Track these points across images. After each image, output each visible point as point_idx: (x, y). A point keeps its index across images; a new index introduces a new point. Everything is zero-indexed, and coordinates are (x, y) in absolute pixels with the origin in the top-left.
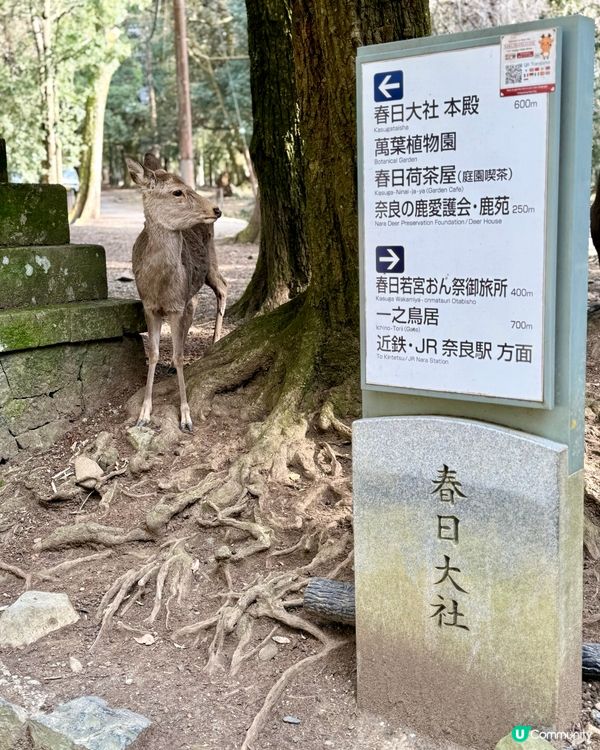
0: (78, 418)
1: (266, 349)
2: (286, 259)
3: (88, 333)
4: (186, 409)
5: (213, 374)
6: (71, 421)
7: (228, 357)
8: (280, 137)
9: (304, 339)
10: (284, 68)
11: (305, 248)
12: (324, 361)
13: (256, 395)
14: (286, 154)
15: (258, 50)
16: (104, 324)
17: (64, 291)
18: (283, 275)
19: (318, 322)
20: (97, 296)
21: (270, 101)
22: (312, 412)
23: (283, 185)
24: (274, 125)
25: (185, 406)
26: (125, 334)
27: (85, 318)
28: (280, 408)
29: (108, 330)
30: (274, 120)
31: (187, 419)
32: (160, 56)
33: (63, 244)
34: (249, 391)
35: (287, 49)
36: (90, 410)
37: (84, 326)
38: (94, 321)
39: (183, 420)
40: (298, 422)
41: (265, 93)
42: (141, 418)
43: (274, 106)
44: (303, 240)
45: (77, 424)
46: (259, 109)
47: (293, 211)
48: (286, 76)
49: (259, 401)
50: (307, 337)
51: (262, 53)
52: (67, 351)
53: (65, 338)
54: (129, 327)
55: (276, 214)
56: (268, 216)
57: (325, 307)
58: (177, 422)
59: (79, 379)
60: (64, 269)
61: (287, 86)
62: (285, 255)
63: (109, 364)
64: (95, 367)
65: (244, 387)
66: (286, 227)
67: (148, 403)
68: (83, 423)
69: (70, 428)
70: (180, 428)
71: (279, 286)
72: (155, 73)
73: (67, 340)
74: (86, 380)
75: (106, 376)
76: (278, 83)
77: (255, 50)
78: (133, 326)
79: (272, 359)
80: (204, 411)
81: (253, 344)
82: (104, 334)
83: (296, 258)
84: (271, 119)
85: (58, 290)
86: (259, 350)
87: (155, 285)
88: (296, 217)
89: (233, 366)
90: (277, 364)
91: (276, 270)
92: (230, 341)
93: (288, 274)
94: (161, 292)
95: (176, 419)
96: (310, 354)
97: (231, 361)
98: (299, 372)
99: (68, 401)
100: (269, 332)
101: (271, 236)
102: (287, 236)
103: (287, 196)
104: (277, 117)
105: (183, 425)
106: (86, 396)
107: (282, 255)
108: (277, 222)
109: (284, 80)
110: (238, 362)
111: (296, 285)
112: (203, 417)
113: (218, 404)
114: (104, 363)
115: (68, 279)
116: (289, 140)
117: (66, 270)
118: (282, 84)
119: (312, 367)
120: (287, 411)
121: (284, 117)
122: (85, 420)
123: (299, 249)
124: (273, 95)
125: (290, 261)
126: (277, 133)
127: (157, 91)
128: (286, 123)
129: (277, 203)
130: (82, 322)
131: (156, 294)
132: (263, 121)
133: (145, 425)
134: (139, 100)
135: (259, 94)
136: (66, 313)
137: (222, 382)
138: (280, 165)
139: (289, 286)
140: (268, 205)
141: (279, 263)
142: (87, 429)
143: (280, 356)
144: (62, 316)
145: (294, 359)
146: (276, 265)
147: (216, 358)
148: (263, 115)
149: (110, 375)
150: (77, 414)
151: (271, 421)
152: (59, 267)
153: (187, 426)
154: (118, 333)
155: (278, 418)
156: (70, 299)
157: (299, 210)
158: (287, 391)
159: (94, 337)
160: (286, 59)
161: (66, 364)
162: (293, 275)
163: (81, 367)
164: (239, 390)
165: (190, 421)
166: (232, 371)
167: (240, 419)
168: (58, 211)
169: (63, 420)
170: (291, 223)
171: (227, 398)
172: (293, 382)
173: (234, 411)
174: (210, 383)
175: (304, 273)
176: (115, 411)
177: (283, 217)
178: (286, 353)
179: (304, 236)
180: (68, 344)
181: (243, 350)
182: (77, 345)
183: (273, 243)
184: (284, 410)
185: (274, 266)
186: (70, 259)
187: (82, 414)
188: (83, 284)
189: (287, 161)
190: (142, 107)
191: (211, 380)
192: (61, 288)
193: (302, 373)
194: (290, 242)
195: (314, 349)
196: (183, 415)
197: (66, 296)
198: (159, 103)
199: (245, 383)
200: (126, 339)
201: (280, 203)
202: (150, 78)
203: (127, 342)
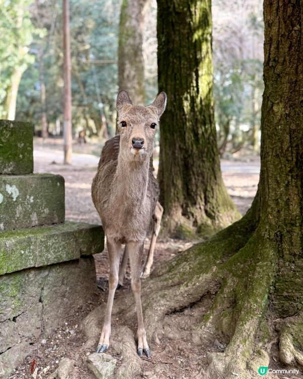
0: (38, 340)
1: (215, 275)
2: (180, 186)
3: (51, 257)
4: (143, 334)
5: (163, 296)
6: (31, 344)
7: (176, 280)
8: (179, 97)
9: (258, 269)
10: (185, 46)
11: (195, 179)
12: (276, 290)
13: (203, 318)
14: (183, 109)
15: (165, 33)
16: (65, 248)
17: (29, 217)
18: (178, 198)
19: (271, 253)
20: (56, 220)
21: (173, 70)
22: (269, 342)
23: (180, 132)
24: (175, 88)
25: (142, 331)
26: (82, 257)
27: (50, 243)
28: (241, 338)
29: (68, 253)
30: (175, 85)
31: (144, 344)
32: (49, 66)
33: (29, 174)
34: (196, 312)
35: (188, 33)
36: (48, 331)
37: (48, 251)
38: (57, 246)
39: (140, 346)
40: (259, 353)
41: (169, 65)
42: (101, 343)
43: (176, 74)
44: (193, 172)
45: (37, 346)
46: (163, 77)
47: (186, 151)
48: (186, 52)
49: (208, 324)
50: (261, 267)
51: (168, 36)
52: (31, 275)
53: (31, 264)
54: (85, 250)
55: (174, 153)
56: (166, 154)
57: (279, 239)
58: (135, 347)
59: (40, 301)
60: (30, 196)
61: (187, 60)
62: (179, 183)
63: (67, 285)
64: (55, 288)
65: (191, 307)
66: (181, 163)
67: (108, 328)
68: (42, 345)
69: (31, 350)
70: (138, 353)
71: (175, 207)
72: (45, 74)
73: (32, 266)
74: (45, 301)
75: (64, 296)
76: (180, 58)
77: (163, 33)
78: (89, 249)
79: (221, 284)
80: (158, 335)
81: (202, 269)
82: (65, 258)
83: (187, 186)
84: (173, 83)
85: (24, 216)
86: (208, 276)
87: (120, 216)
88: (189, 156)
89: (183, 289)
90: (226, 290)
91: (172, 194)
92: (178, 264)
93: (182, 197)
94: (125, 222)
95: (133, 343)
96: (265, 284)
97: (179, 284)
98: (256, 302)
99: (30, 324)
100: (216, 257)
101: (169, 169)
102: (181, 169)
103: (183, 140)
104: (178, 82)
105: (141, 351)
106: (45, 317)
107: (178, 183)
108: (175, 159)
109: (184, 55)
110: (187, 286)
111: (187, 206)
112: (158, 341)
113: (169, 325)
114: (63, 284)
115: (33, 205)
116: (186, 99)
117: (32, 197)
118: (183, 58)
119: (266, 296)
120: (247, 343)
121: (183, 82)
122: (44, 341)
123: (190, 180)
124: (176, 66)
125: (183, 188)
126: (177, 93)
127: (46, 85)
128: (185, 86)
129: (175, 145)
130: (46, 247)
131: (120, 223)
132: (166, 85)
133: (105, 351)
134: (35, 88)
135: (164, 65)
136: (33, 240)
137: (172, 304)
138: (178, 117)
139: (182, 206)
140: (168, 146)
141: (175, 190)
142: (47, 352)
143: (230, 282)
144: (29, 242)
145: (248, 288)
146: (173, 190)
147: (166, 280)
148: (166, 80)
149: (67, 294)
150: (37, 336)
151: (233, 352)
152: (25, 195)
153: (144, 351)
154: (76, 255)
155: (240, 350)
156: (33, 224)
157: (192, 151)
158: (244, 321)
159: (56, 261)
160: (187, 41)
161: (30, 288)
162: (185, 199)
163: (43, 289)
164: (186, 312)
165: (147, 347)
166: (181, 294)
167: (192, 343)
168: (25, 144)
169: (24, 344)
170: (185, 159)
171: (175, 319)
172: (250, 312)
173: (185, 334)
174: (162, 305)
175: (193, 197)
176: (72, 332)
177: (179, 155)
178: (236, 279)
179: (195, 170)
180: (34, 268)
181: (192, 274)
182: (40, 268)
183: (171, 174)
184: (245, 341)
185: (171, 192)
186: (36, 188)
187: (42, 335)
188: (45, 210)
189: (184, 114)
190: (36, 93)
191: (162, 302)
192: (27, 215)
193: (259, 302)
194: (183, 174)
195: (269, 279)
196: (140, 340)
197: (31, 221)
198: (47, 91)
199: (192, 305)
200: (82, 260)
201: (177, 146)
202: (42, 77)
203: (83, 263)
